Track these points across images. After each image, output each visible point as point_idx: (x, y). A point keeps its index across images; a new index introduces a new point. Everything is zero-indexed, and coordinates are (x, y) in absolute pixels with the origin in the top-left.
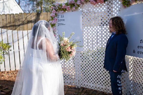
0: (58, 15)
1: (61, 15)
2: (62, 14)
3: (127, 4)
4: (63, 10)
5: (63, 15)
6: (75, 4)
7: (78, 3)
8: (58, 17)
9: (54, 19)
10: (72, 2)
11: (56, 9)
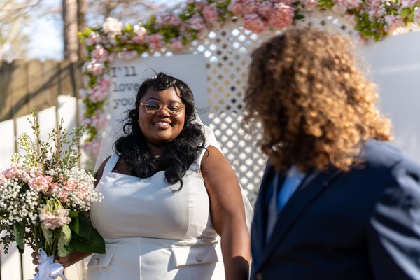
0: (114, 69)
1: (126, 65)
2: (129, 65)
3: (375, 32)
4: (136, 50)
5: (133, 67)
6: (182, 29)
7: (196, 24)
8: (115, 76)
9: (99, 81)
10: (169, 20)
11: (108, 46)
